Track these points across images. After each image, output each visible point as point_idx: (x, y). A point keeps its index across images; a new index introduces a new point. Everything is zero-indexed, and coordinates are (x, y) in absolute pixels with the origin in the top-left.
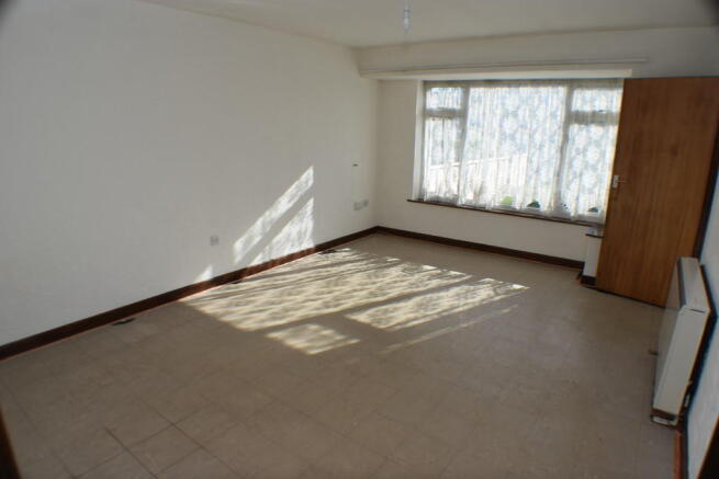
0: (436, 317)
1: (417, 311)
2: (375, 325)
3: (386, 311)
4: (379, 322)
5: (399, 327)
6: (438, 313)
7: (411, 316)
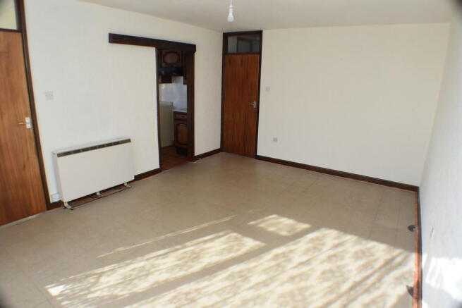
0: (188, 244)
1: (202, 250)
2: (239, 236)
3: (230, 250)
4: (236, 239)
5: (221, 234)
6: (185, 247)
7: (208, 245)
